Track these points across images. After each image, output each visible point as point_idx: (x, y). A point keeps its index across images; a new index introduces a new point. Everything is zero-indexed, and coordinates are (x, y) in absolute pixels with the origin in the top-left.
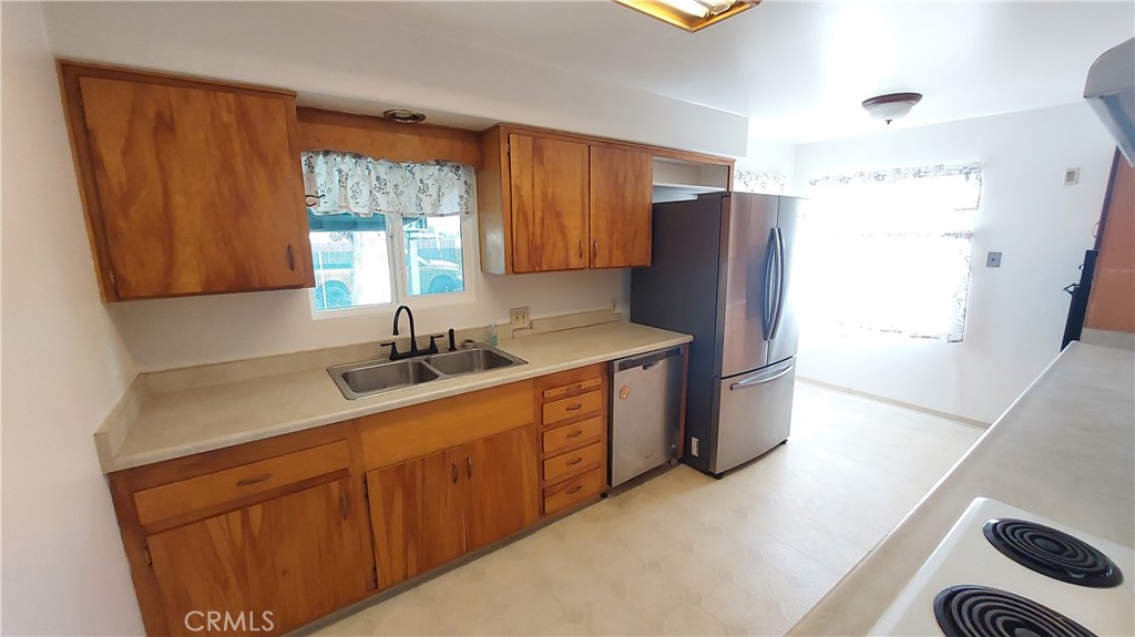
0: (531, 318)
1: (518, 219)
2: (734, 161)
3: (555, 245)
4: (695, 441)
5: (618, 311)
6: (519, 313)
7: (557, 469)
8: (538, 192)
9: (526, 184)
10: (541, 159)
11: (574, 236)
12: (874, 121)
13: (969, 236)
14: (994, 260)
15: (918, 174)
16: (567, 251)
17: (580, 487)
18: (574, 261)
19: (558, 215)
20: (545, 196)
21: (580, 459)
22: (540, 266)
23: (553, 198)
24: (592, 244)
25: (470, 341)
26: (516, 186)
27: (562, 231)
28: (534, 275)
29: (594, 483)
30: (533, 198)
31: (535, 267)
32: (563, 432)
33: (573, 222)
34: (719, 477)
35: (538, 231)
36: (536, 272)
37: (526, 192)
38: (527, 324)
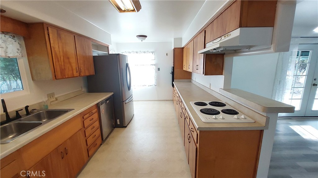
0: (56, 96)
1: (55, 59)
2: (109, 46)
3: (69, 68)
4: (118, 120)
5: (83, 90)
6: (51, 95)
7: (90, 141)
8: (61, 50)
9: (57, 46)
10: (60, 38)
11: (74, 65)
12: (139, 40)
13: (155, 65)
14: (159, 69)
15: (144, 52)
16: (72, 70)
17: (96, 144)
18: (75, 74)
19: (68, 58)
20: (63, 51)
21: (95, 135)
22: (65, 76)
23: (66, 52)
24: (79, 68)
25: (35, 110)
26: (53, 47)
27: (70, 63)
28: (63, 80)
29: (99, 141)
30: (60, 52)
31: (63, 77)
32: (90, 128)
33: (73, 61)
34: (126, 127)
35: (63, 64)
36: (64, 78)
37: (57, 49)
38: (54, 99)
